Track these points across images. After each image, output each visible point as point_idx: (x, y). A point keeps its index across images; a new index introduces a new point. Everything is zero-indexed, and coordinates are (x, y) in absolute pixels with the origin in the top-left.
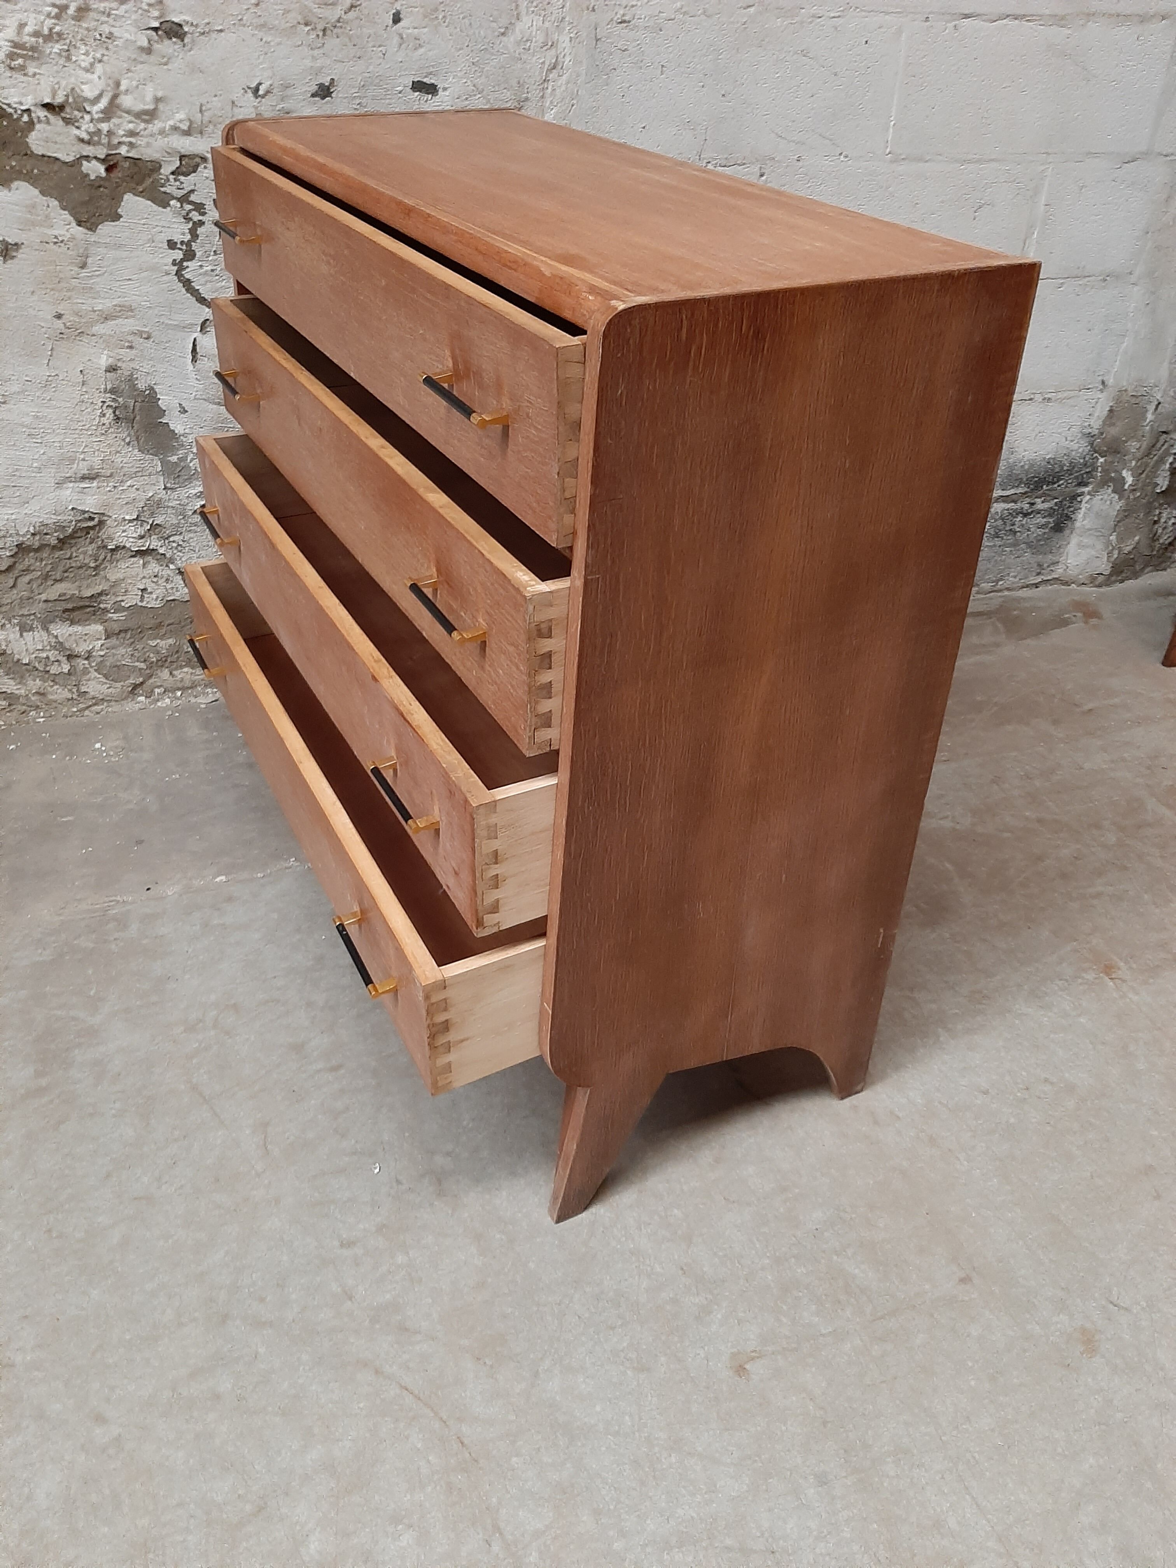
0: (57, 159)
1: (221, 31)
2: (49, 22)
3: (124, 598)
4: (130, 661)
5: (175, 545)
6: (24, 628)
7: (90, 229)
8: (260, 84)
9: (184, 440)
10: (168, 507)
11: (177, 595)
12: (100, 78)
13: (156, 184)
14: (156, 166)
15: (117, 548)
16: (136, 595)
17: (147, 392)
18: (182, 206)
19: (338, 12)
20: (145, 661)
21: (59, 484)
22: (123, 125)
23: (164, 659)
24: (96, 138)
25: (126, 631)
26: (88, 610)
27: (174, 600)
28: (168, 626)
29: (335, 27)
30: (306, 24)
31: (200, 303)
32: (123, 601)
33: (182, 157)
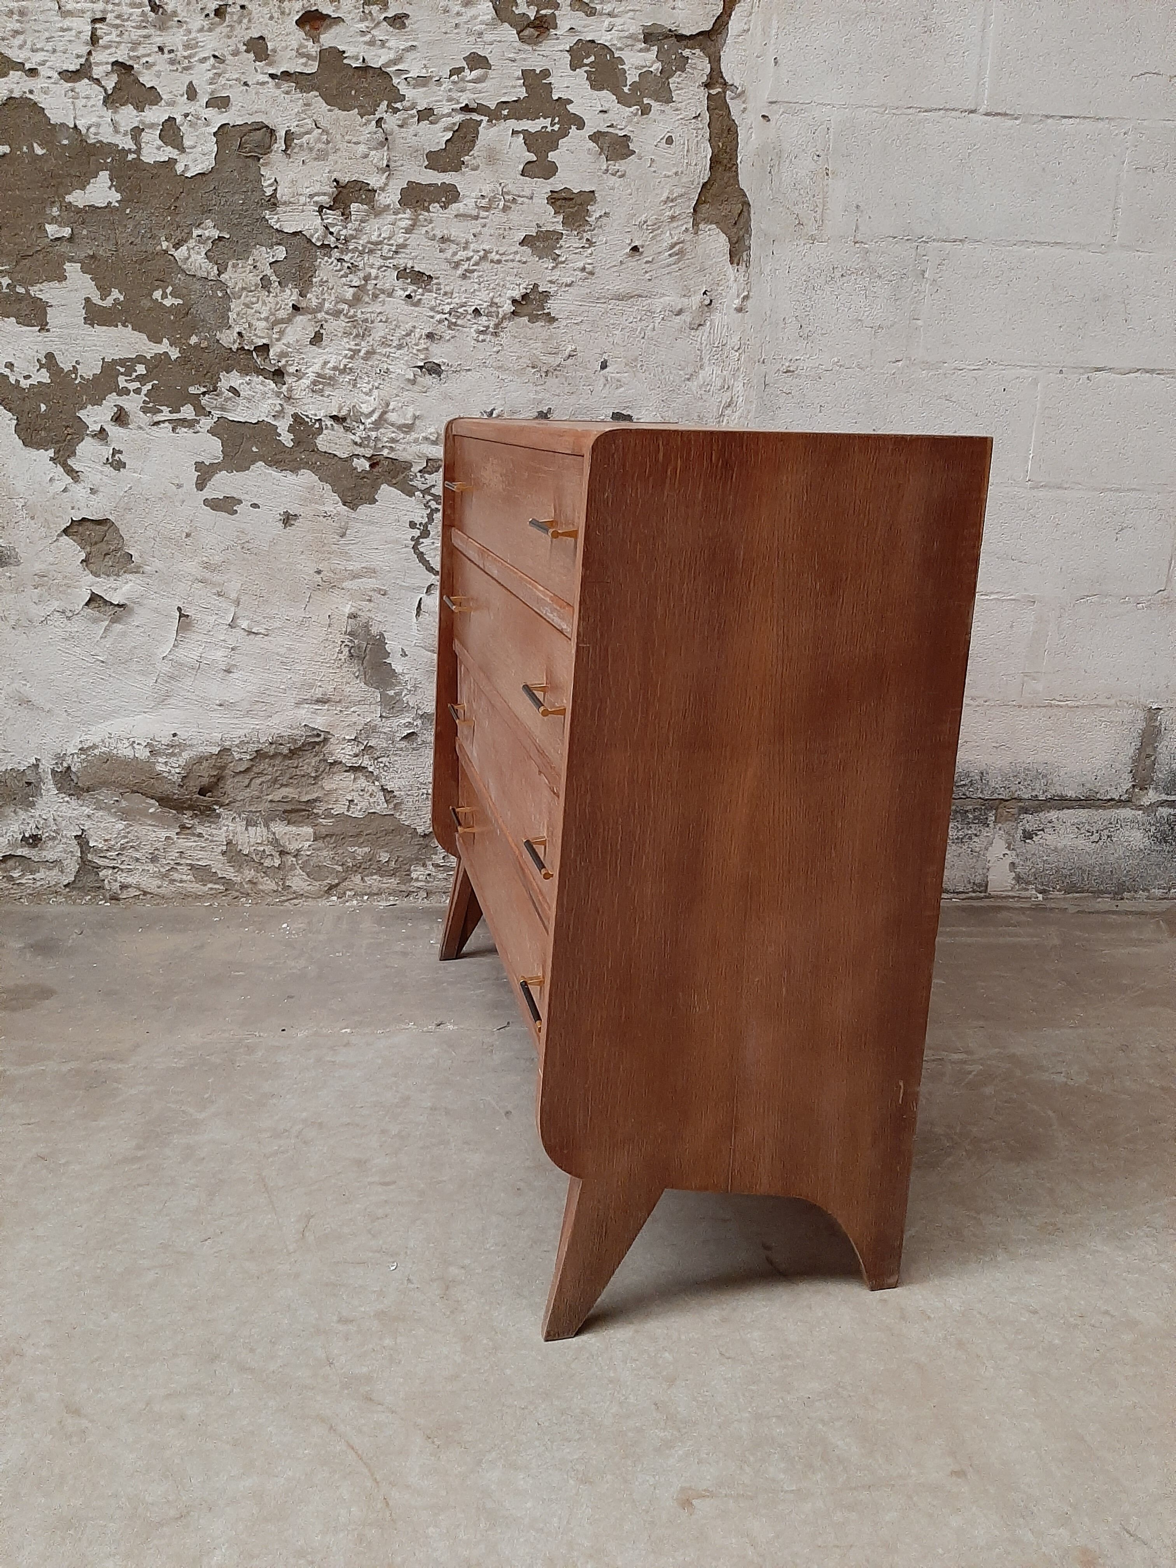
0: (335, 455)
1: (469, 370)
2: (345, 361)
3: (334, 806)
4: (330, 863)
5: (382, 765)
6: (249, 823)
7: (353, 509)
8: (494, 409)
9: (402, 678)
10: (381, 732)
11: (377, 809)
12: (375, 399)
13: (406, 479)
14: (408, 465)
15: (335, 763)
16: (344, 805)
17: (378, 637)
18: (424, 497)
19: (559, 360)
20: (342, 865)
21: (298, 704)
22: (386, 434)
23: (358, 865)
24: (366, 442)
25: (332, 835)
26: (303, 813)
27: (374, 813)
28: (367, 835)
29: (555, 370)
30: (533, 367)
31: (429, 571)
32: (333, 809)
33: (428, 460)
